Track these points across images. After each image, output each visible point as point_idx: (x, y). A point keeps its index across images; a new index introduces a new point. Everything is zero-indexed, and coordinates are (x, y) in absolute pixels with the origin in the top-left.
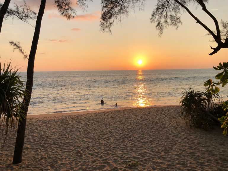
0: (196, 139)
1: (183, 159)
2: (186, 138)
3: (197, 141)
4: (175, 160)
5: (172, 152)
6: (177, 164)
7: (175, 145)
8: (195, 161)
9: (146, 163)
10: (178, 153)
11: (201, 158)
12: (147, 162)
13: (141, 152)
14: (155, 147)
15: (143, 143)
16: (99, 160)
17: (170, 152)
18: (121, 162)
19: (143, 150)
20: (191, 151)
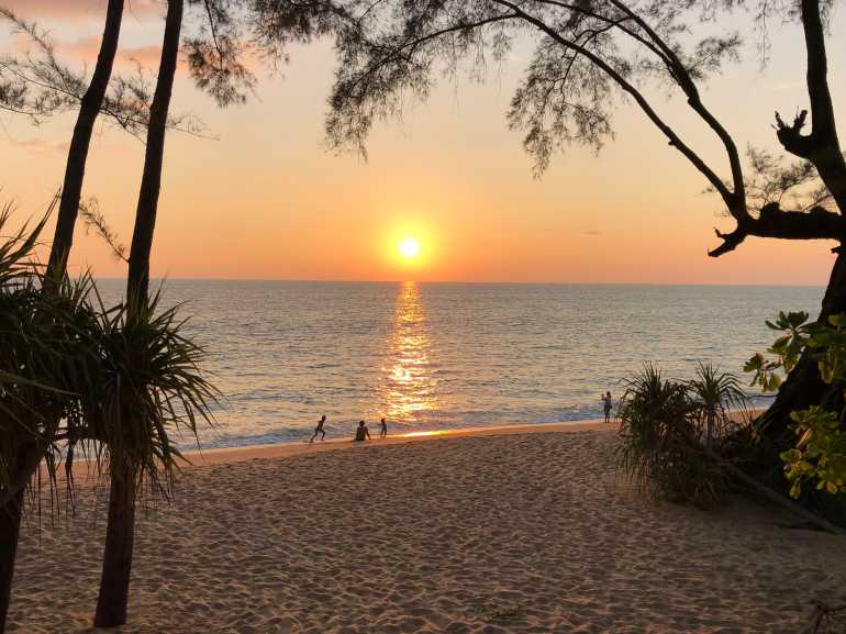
0: (679, 537)
1: (654, 593)
2: (646, 534)
3: (682, 542)
4: (633, 597)
5: (616, 575)
6: (639, 606)
7: (621, 554)
8: (690, 596)
9: (547, 609)
10: (636, 578)
11: (707, 587)
12: (547, 605)
13: (518, 579)
14: (558, 562)
15: (515, 553)
16: (393, 607)
17: (610, 577)
18: (467, 608)
19: (521, 572)
20: (671, 570)
